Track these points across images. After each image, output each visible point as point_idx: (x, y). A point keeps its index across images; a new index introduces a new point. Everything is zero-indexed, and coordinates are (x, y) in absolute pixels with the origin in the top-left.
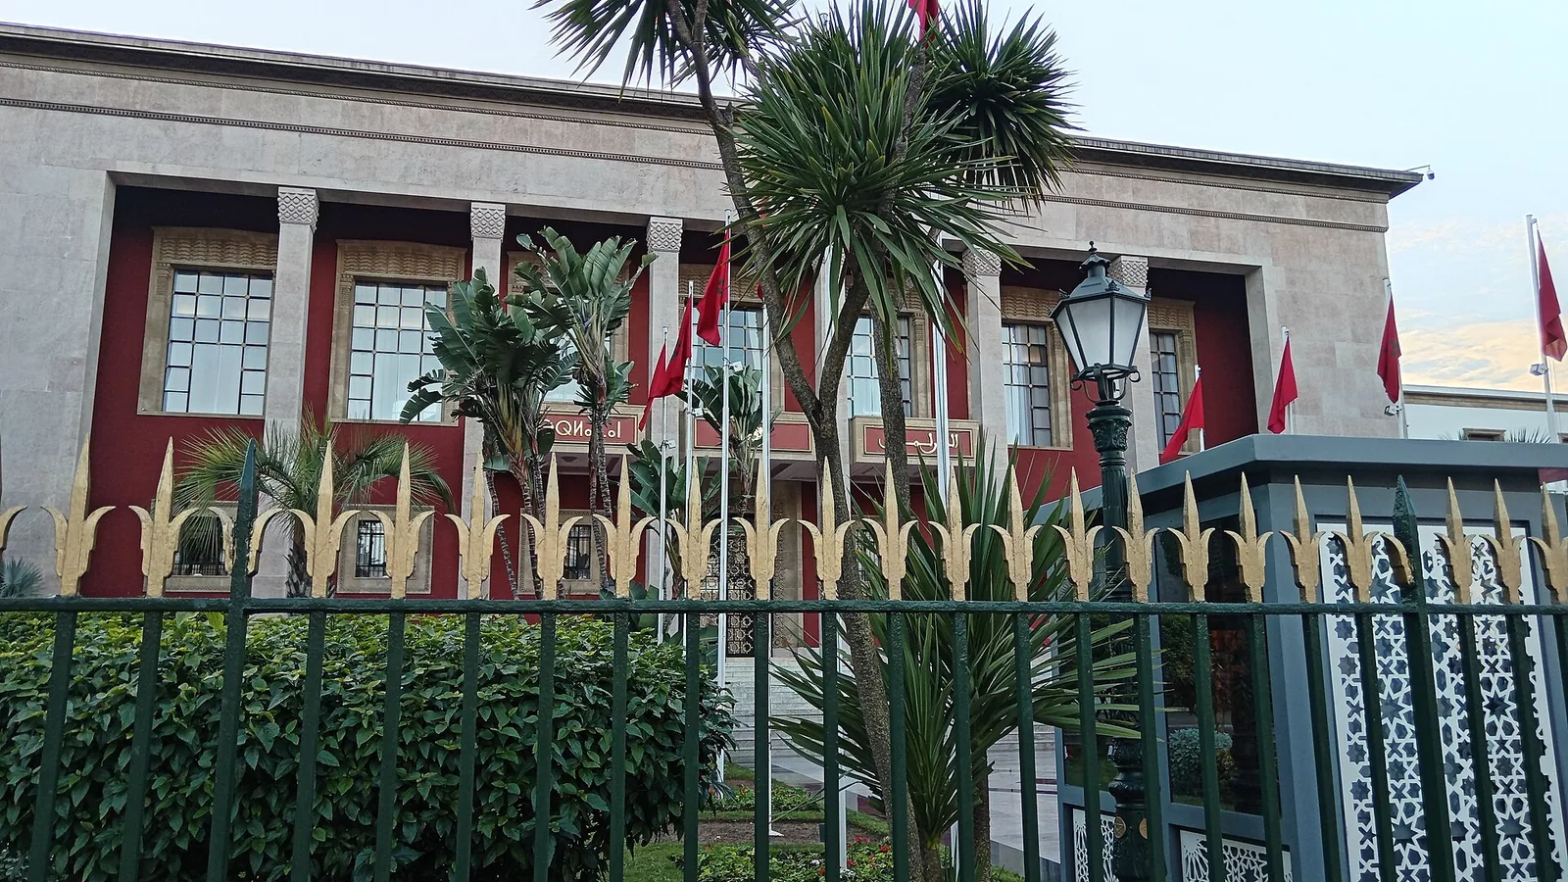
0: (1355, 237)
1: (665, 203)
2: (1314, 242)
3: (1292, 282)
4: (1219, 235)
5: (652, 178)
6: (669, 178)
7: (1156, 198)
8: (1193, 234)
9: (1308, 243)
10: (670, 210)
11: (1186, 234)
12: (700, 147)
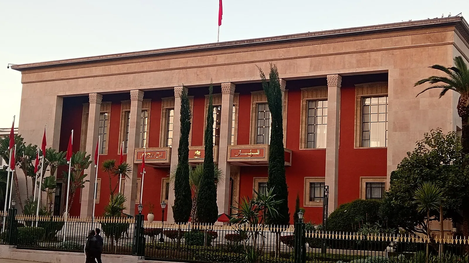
0: (436, 49)
1: (178, 82)
2: (415, 55)
3: (402, 75)
4: (370, 59)
5: (175, 74)
6: (180, 73)
7: (342, 49)
8: (358, 61)
9: (412, 56)
10: (179, 84)
11: (355, 62)
12: (188, 62)
